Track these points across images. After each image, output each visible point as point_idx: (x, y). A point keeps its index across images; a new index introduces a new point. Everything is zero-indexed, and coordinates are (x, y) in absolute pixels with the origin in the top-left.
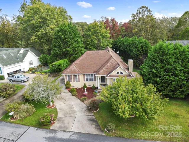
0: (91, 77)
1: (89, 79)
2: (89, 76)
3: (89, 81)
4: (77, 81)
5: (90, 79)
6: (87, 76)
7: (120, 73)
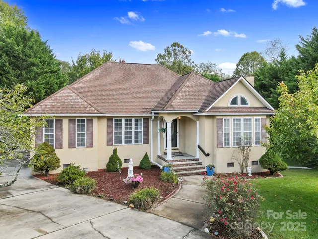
0: (133, 130)
1: (126, 138)
2: (126, 125)
3: (126, 142)
4: (83, 145)
5: (130, 138)
6: (120, 125)
7: (239, 101)
